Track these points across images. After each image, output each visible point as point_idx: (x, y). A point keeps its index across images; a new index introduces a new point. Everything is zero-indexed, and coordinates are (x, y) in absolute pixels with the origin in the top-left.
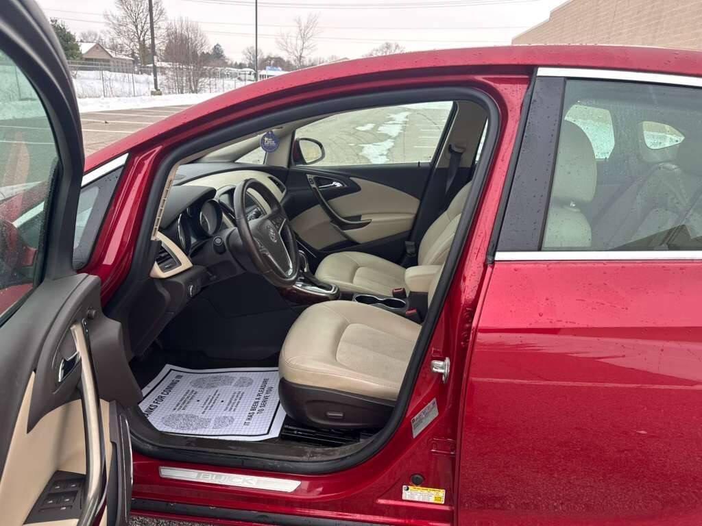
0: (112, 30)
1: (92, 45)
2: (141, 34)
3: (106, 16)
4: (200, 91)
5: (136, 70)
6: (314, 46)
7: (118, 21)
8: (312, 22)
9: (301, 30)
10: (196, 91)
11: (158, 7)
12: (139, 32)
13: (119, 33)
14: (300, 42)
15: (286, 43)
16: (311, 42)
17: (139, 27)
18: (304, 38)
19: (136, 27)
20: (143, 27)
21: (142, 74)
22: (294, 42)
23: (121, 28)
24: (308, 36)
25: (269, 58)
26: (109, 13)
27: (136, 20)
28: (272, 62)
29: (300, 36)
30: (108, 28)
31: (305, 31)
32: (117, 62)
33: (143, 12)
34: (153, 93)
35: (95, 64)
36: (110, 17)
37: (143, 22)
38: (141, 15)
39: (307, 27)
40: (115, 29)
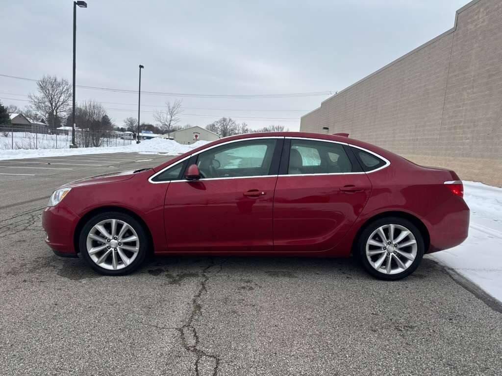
0: (33, 106)
1: (17, 115)
2: (54, 109)
3: (30, 97)
4: (99, 146)
5: (49, 132)
6: (179, 119)
7: (38, 100)
8: (177, 105)
9: (169, 109)
10: (97, 146)
11: (68, 92)
12: (53, 107)
13: (39, 108)
14: (169, 117)
15: (160, 117)
16: (176, 117)
17: (54, 104)
18: (172, 114)
19: (52, 104)
20: (56, 104)
21: (53, 134)
22: (165, 116)
23: (40, 104)
24: (175, 113)
25: (144, 125)
26: (32, 95)
27: (52, 99)
28: (146, 128)
29: (169, 113)
30: (31, 104)
31: (172, 110)
32: (37, 126)
33: (57, 94)
34: (71, 147)
35: (20, 128)
36: (33, 97)
37: (57, 101)
38: (56, 96)
39: (174, 108)
40: (35, 105)
